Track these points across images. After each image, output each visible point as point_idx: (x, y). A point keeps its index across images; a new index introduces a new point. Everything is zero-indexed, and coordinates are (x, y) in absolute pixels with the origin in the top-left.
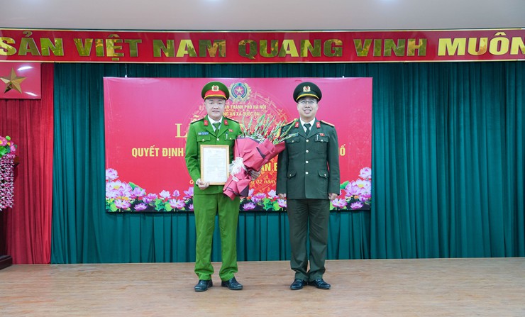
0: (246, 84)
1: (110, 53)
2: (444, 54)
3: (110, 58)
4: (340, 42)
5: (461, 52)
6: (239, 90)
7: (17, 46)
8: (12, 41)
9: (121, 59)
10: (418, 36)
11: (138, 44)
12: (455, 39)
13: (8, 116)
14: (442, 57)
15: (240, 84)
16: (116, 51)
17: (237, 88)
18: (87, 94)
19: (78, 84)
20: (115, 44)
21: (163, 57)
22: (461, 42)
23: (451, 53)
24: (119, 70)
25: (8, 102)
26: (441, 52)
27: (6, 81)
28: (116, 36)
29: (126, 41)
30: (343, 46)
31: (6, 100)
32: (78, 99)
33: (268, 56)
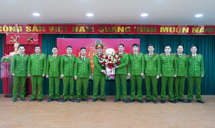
0: (100, 40)
1: (59, 31)
2: (162, 32)
3: (59, 32)
4: (130, 28)
5: (167, 31)
6: (98, 42)
7: (32, 29)
8: (30, 27)
9: (62, 32)
10: (154, 26)
11: (68, 28)
12: (165, 28)
13: (29, 50)
14: (161, 33)
15: (99, 41)
16: (61, 30)
17: (98, 41)
18: (52, 43)
19: (49, 40)
20: (61, 28)
21: (75, 32)
22: (167, 28)
23: (164, 32)
24: (62, 36)
25: (29, 45)
26: (161, 31)
27: (29, 39)
28: (61, 25)
29: (64, 27)
30: (131, 29)
31: (28, 45)
32: (49, 45)
33: (107, 32)
